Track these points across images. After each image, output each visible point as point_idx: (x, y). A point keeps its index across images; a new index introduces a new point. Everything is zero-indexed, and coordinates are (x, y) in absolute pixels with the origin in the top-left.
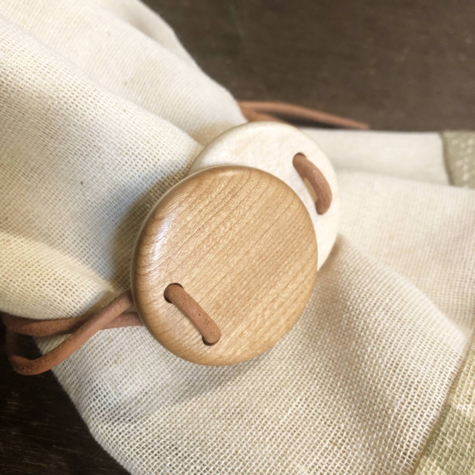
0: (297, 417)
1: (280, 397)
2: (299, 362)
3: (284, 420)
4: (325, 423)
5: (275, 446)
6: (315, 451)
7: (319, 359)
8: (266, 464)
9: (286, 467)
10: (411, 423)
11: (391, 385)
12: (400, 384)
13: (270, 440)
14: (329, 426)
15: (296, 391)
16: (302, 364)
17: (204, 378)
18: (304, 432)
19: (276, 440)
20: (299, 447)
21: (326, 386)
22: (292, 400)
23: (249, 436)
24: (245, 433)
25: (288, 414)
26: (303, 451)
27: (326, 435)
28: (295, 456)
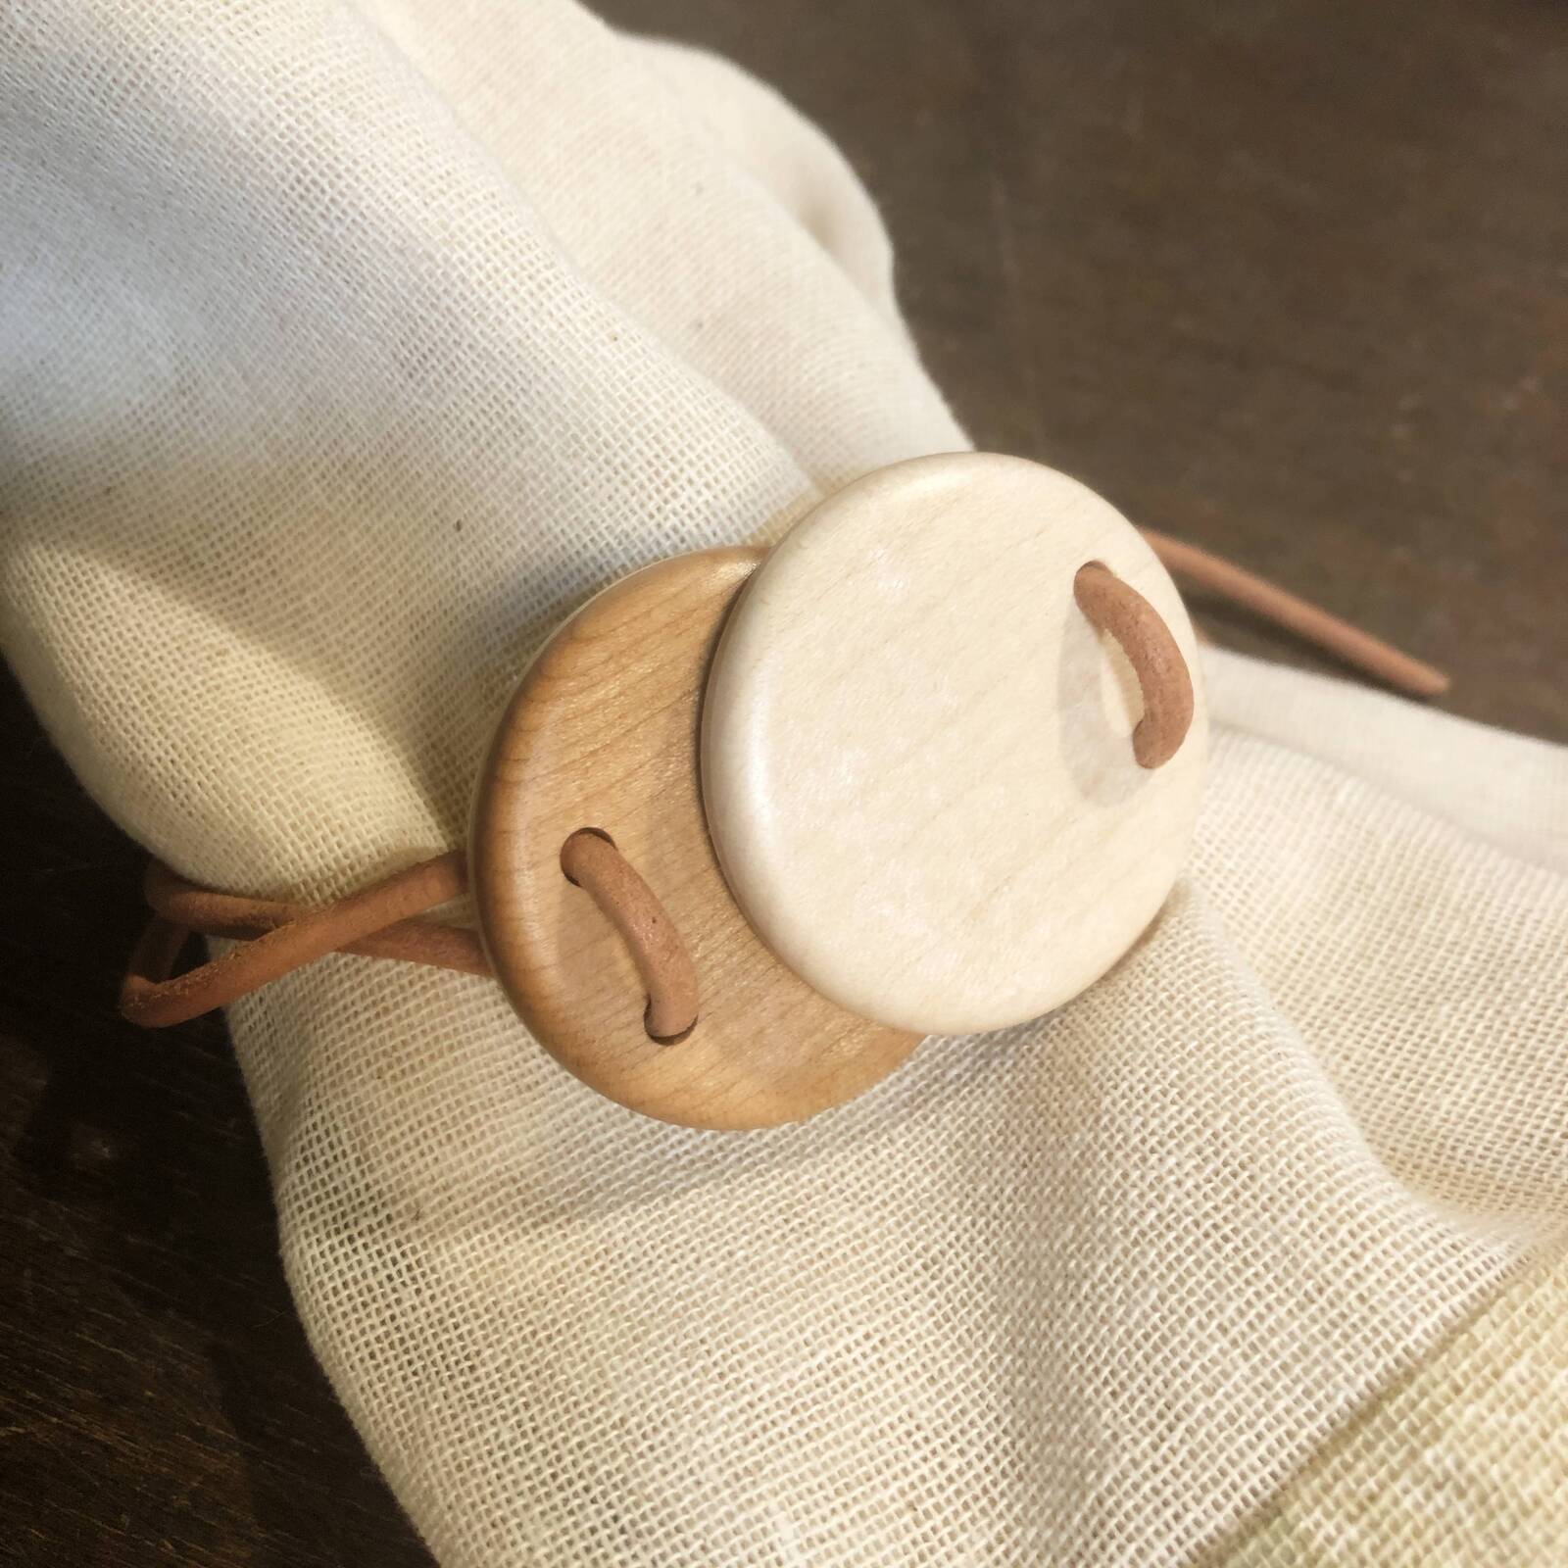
0: (835, 1382)
1: (811, 1306)
2: (907, 1227)
3: (795, 1374)
4: (909, 1434)
5: (737, 1437)
6: (847, 1498)
7: (965, 1238)
8: (689, 1481)
9: (741, 1508)
10: (1138, 1530)
11: (1124, 1398)
12: (1151, 1403)
13: (731, 1416)
14: (916, 1446)
15: (863, 1307)
16: (912, 1236)
17: (623, 1187)
18: (839, 1432)
19: (748, 1423)
20: (805, 1467)
21: (953, 1329)
22: (843, 1326)
23: (675, 1388)
24: (669, 1376)
25: (813, 1363)
26: (813, 1483)
27: (897, 1468)
28: (783, 1487)
